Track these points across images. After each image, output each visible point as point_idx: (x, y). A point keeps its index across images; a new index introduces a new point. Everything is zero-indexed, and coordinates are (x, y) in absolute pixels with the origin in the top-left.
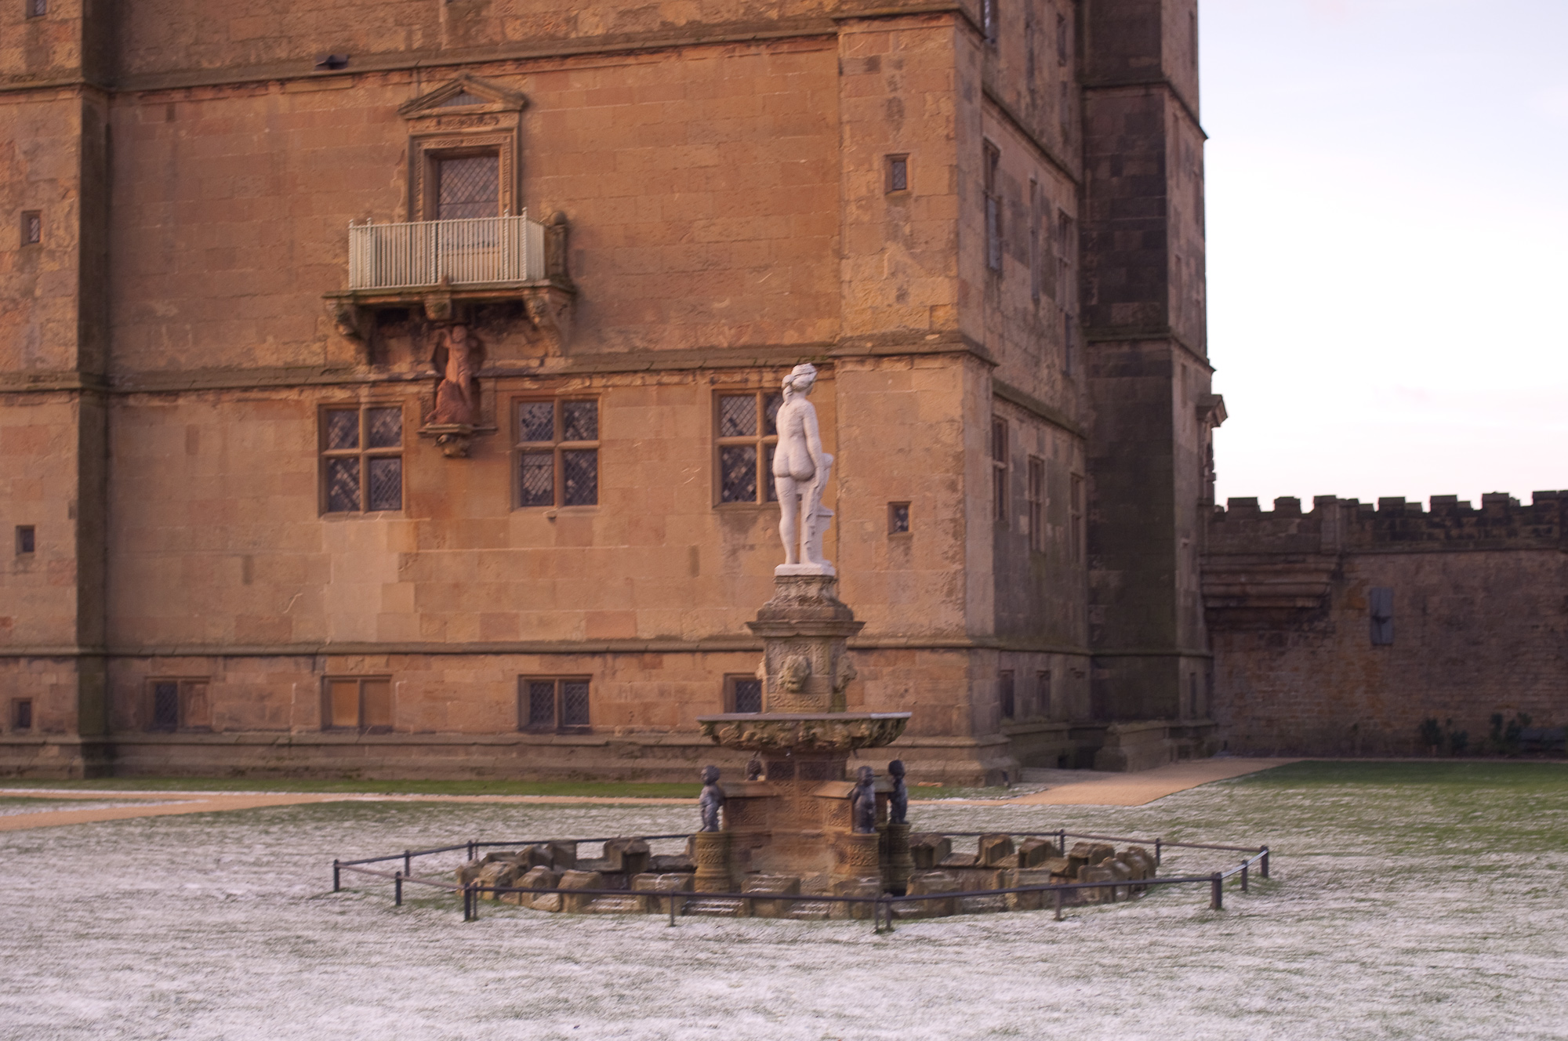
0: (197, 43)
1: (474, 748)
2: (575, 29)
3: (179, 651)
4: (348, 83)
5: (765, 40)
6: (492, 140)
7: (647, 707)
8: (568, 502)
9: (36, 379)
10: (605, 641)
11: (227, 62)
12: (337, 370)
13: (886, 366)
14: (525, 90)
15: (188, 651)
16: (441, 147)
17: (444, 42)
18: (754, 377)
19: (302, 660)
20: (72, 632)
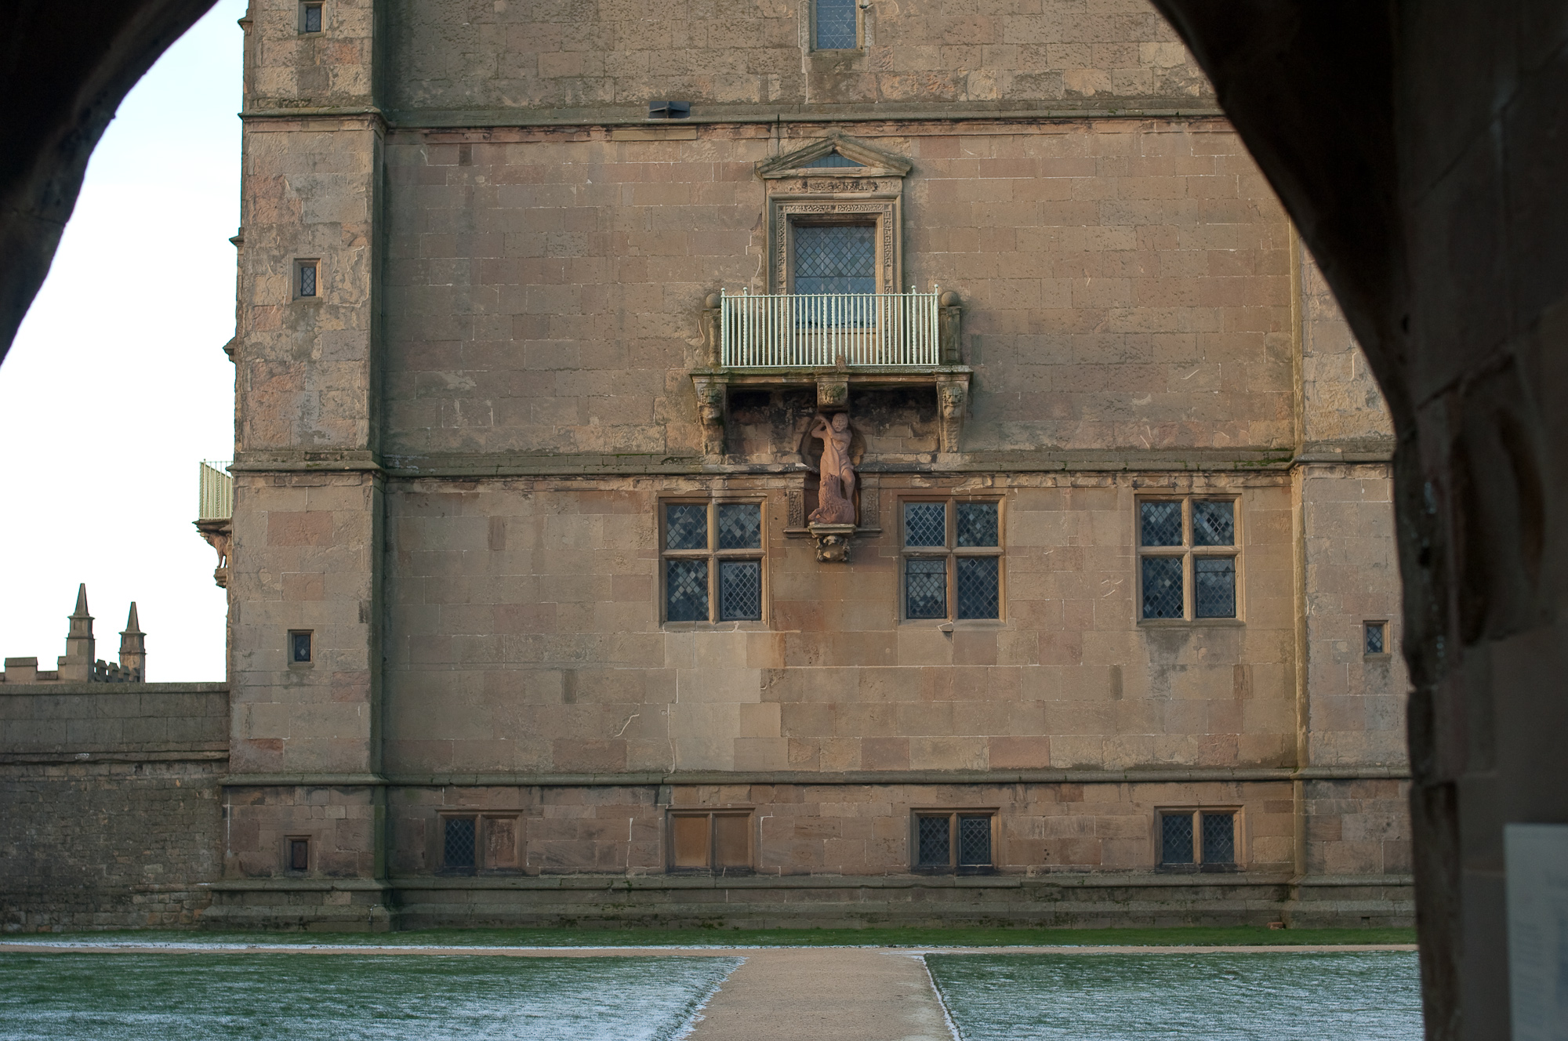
0: (497, 77)
1: (860, 892)
2: (965, 91)
3: (483, 779)
4: (692, 134)
5: (1187, 117)
6: (868, 208)
7: (1065, 844)
8: (962, 615)
9: (315, 456)
10: (1013, 770)
11: (537, 102)
12: (682, 459)
13: (1359, 473)
14: (908, 155)
15: (494, 779)
16: (808, 211)
17: (808, 96)
18: (1182, 482)
19: (641, 791)
20: (363, 757)
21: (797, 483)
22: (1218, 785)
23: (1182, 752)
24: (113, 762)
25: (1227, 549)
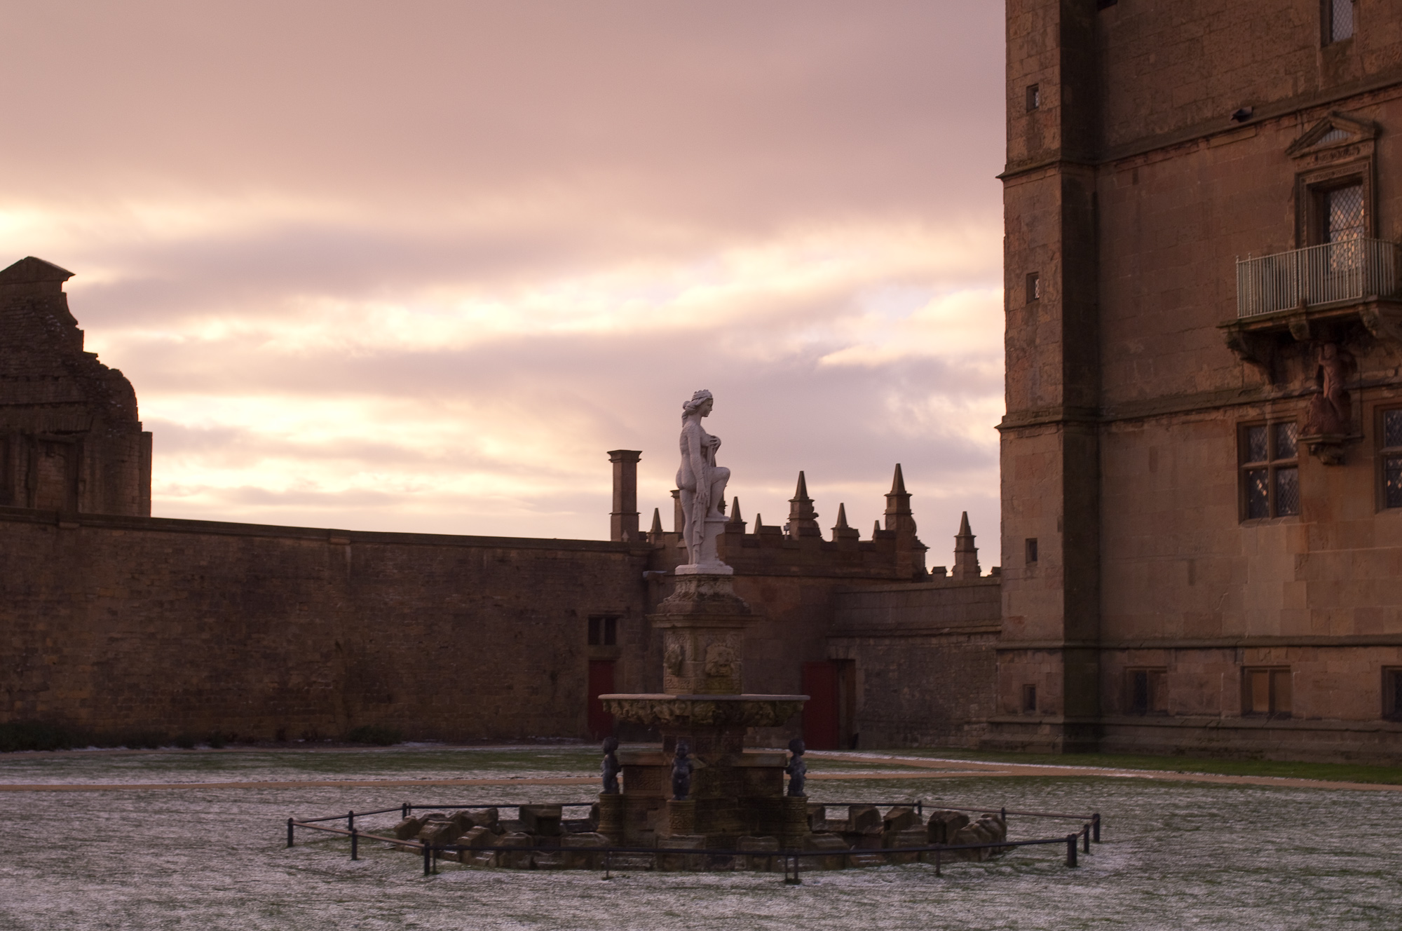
0: (1152, 113)
1: (1347, 734)
3: (1145, 645)
4: (1252, 132)
6: (1355, 169)
9: (1037, 415)
11: (1172, 127)
12: (1250, 391)
14: (1378, 119)
15: (1152, 644)
16: (1319, 180)
17: (1320, 84)
19: (1228, 652)
20: (1060, 628)
24: (958, 634)
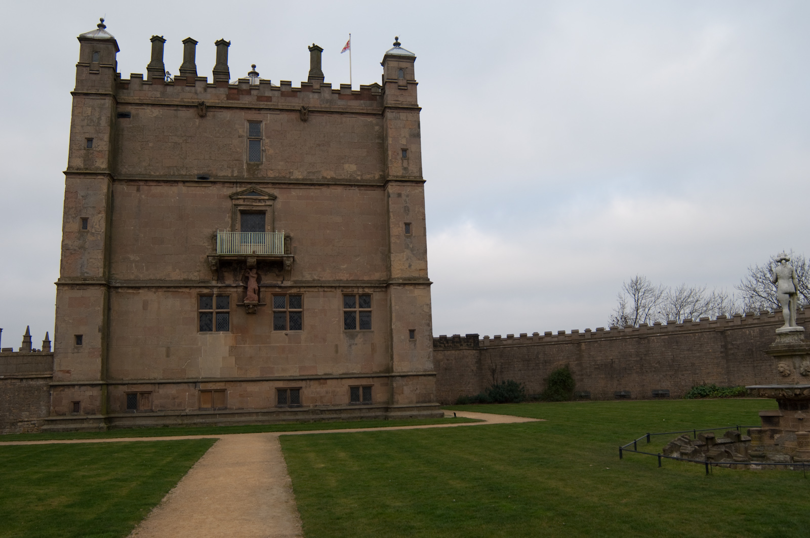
0: (149, 165)
1: (259, 414)
2: (292, 176)
3: (139, 382)
4: (210, 185)
5: (357, 185)
6: (263, 208)
7: (322, 397)
8: (291, 329)
9: (85, 280)
10: (306, 375)
11: (162, 174)
12: (204, 282)
13: (407, 287)
15: (143, 381)
16: (245, 209)
17: (246, 175)
18: (356, 290)
19: (191, 384)
20: (99, 375)
21: (240, 290)
22: (367, 379)
23: (356, 369)
24: (11, 379)
25: (369, 309)
